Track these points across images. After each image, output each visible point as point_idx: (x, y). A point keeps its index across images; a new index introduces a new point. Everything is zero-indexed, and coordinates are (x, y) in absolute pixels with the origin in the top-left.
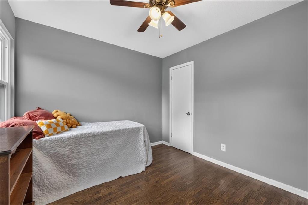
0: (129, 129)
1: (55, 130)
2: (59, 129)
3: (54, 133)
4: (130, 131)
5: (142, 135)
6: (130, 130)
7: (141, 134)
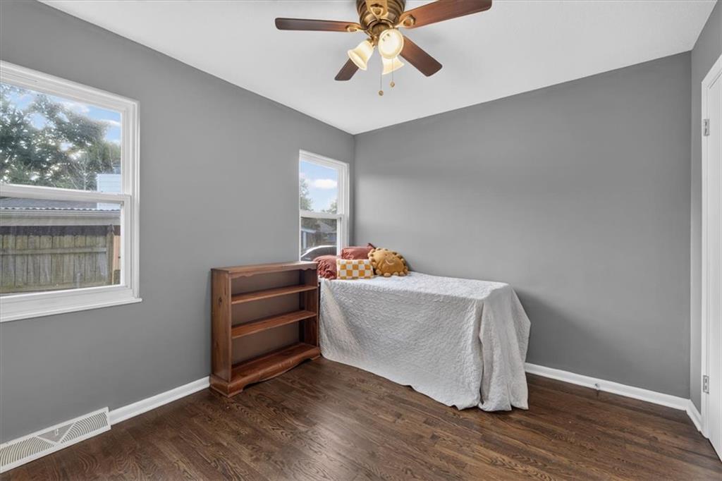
0: (439, 296)
1: (349, 273)
2: (356, 273)
3: (347, 277)
4: (443, 302)
5: (472, 321)
6: (442, 298)
7: (471, 317)
